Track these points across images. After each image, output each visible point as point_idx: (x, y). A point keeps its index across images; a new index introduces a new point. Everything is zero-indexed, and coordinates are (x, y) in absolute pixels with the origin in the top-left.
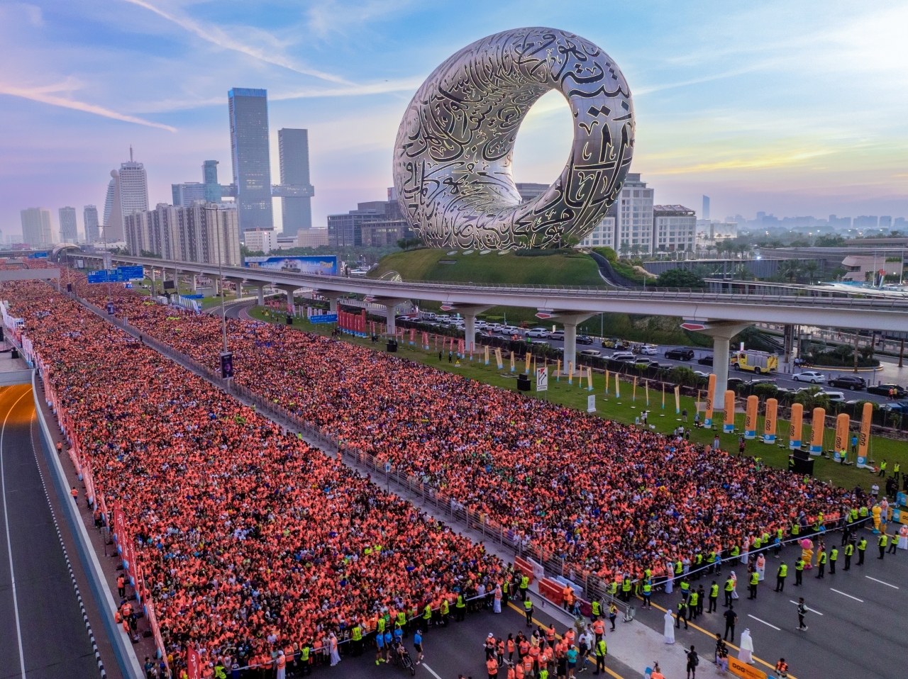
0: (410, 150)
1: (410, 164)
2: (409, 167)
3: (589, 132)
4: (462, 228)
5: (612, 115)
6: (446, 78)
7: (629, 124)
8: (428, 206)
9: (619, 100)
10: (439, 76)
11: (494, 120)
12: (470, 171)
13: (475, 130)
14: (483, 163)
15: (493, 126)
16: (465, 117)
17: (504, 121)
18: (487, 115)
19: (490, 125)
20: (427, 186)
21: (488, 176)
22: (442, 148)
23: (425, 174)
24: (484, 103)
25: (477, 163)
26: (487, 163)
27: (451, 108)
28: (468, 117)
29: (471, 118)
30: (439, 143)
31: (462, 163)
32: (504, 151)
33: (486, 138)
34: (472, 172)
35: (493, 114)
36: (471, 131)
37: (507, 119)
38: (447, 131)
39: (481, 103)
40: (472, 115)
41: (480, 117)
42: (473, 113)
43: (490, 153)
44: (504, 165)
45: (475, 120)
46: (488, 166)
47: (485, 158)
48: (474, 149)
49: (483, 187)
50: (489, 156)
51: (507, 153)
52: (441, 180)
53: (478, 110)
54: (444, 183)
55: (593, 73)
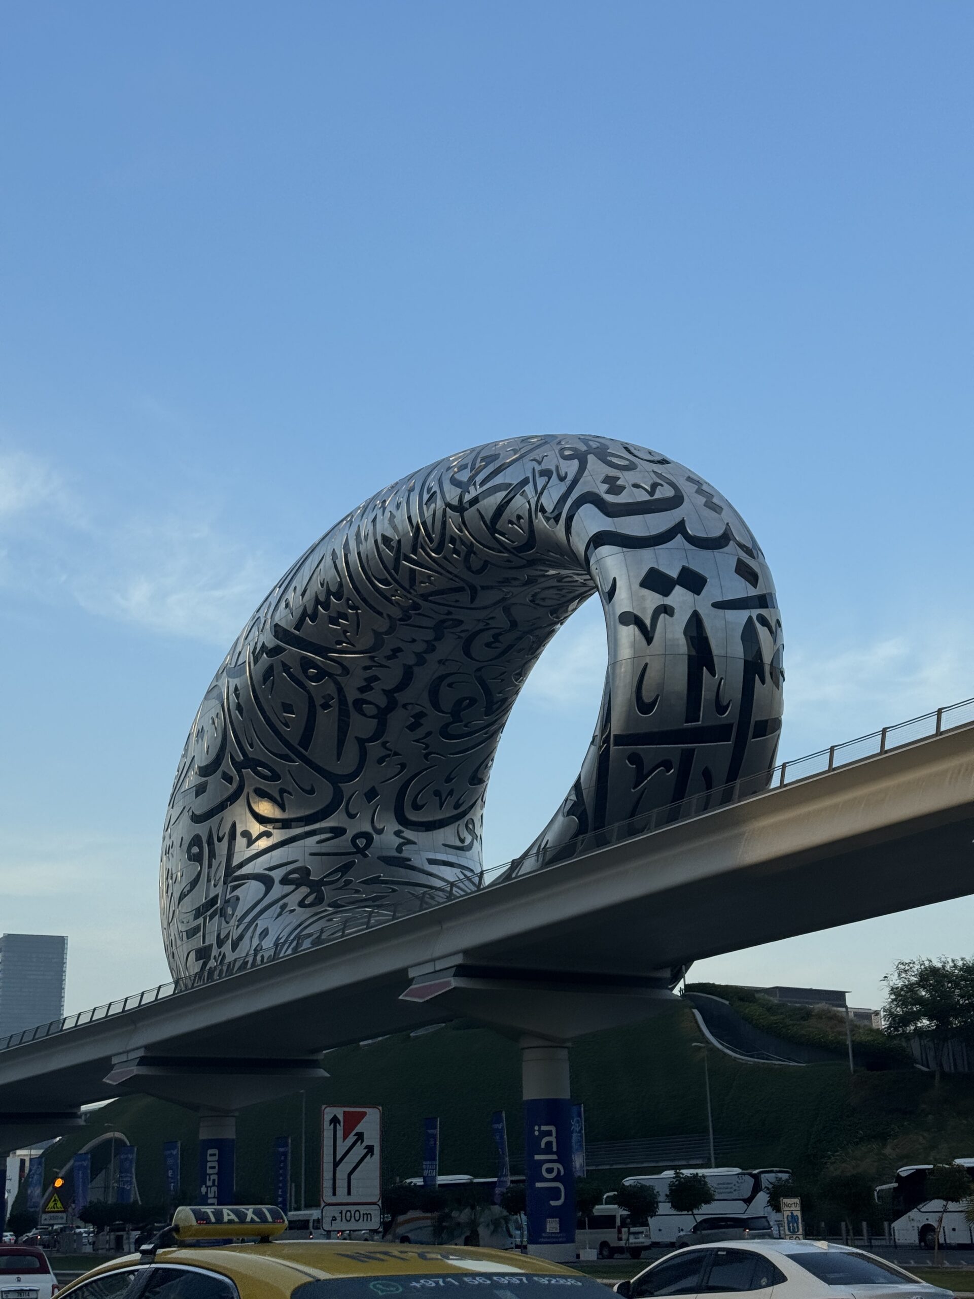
0: (199, 805)
1: (196, 839)
2: (195, 850)
3: (649, 640)
5: (712, 593)
6: (289, 594)
7: (764, 622)
8: (235, 946)
9: (728, 557)
10: (275, 597)
11: (421, 715)
12: (361, 852)
13: (371, 740)
14: (398, 834)
15: (420, 732)
16: (343, 701)
17: (448, 718)
18: (401, 697)
19: (412, 728)
20: (237, 893)
21: (413, 868)
22: (282, 791)
23: (235, 863)
24: (389, 658)
25: (380, 832)
26: (409, 834)
27: (302, 678)
28: (350, 701)
29: (358, 703)
30: (275, 777)
31: (338, 832)
32: (457, 806)
33: (403, 766)
34: (366, 856)
35: (417, 693)
36: (361, 742)
37: (456, 714)
38: (295, 742)
39: (380, 656)
40: (359, 696)
41: (383, 702)
42: (362, 690)
43: (416, 807)
44: (459, 844)
45: (369, 709)
46: (410, 842)
47: (403, 821)
48: (371, 794)
49: (394, 891)
50: (412, 816)
51: (464, 814)
52: (277, 875)
53: (376, 678)
54: (285, 881)
55: (652, 493)
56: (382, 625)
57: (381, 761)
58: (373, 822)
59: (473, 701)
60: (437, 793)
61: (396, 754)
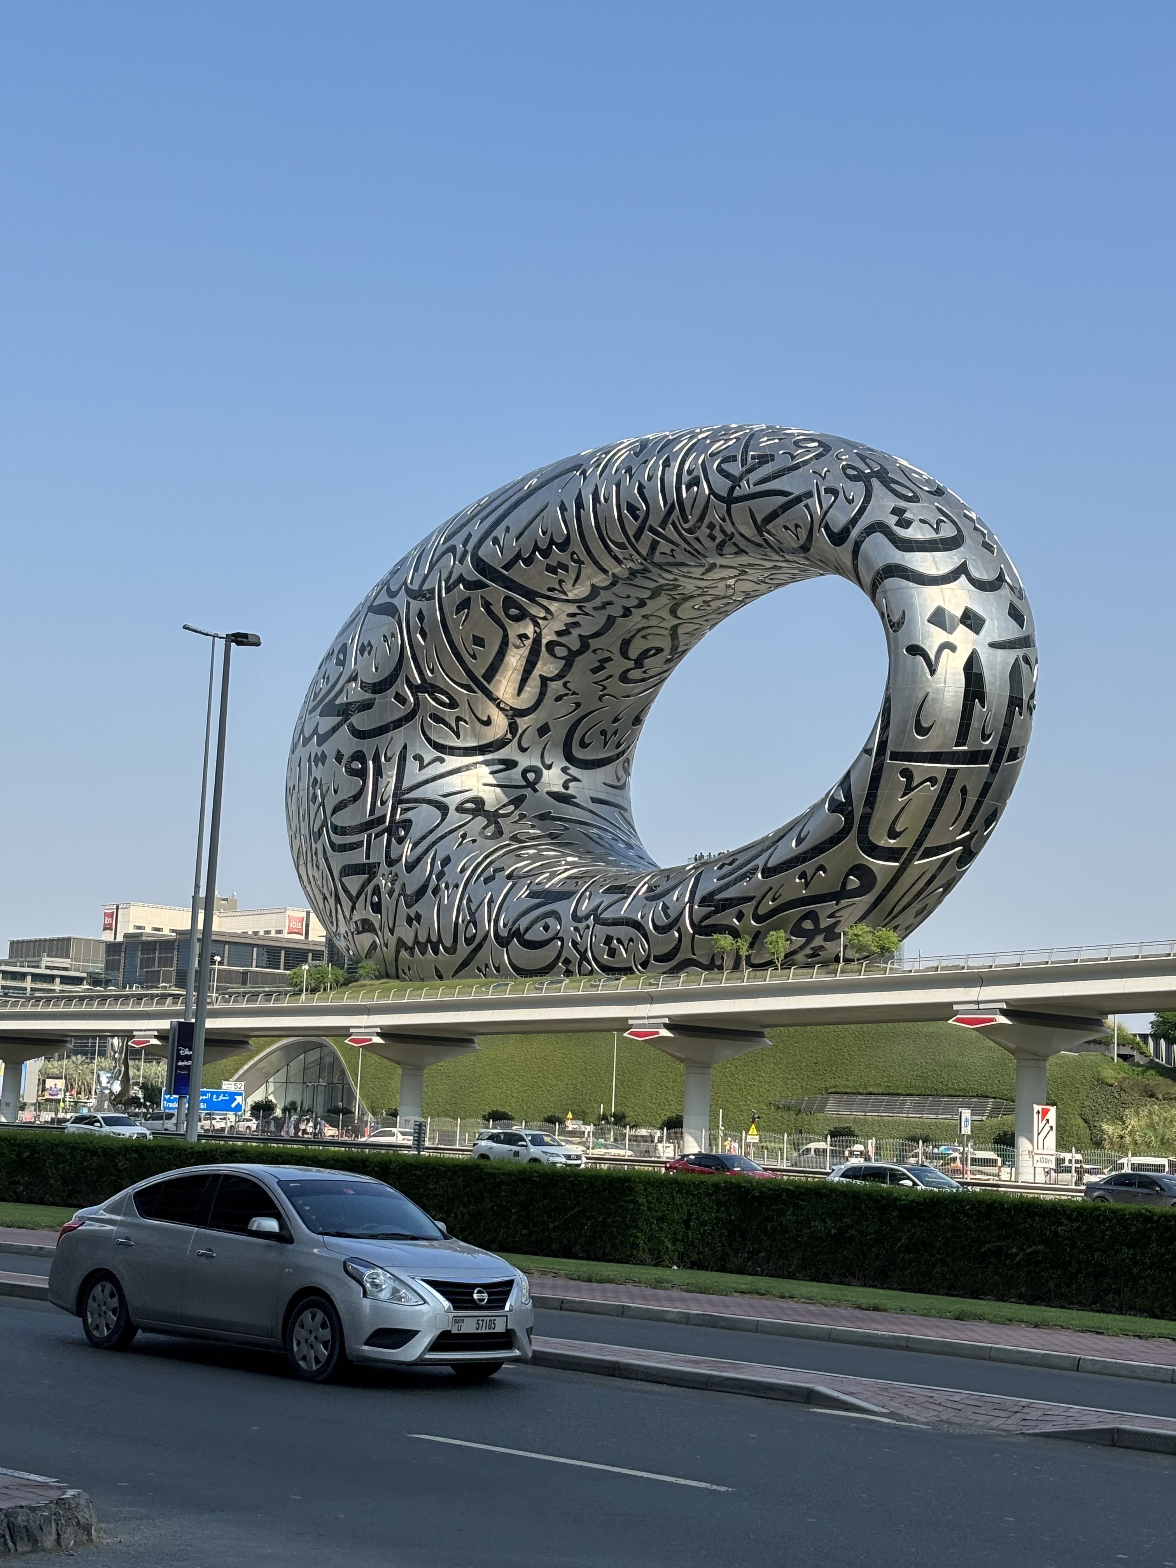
0: (360, 721)
1: (359, 756)
2: (356, 765)
4: (523, 923)
5: (988, 633)
6: (499, 532)
7: (1027, 661)
8: (410, 867)
9: (1002, 599)
10: (477, 529)
11: (609, 659)
12: (532, 785)
13: (552, 679)
14: (564, 770)
15: (602, 674)
16: (537, 641)
17: (631, 664)
18: (594, 643)
19: (595, 671)
20: (409, 815)
21: (577, 805)
22: (458, 719)
23: (406, 784)
24: (595, 609)
25: (549, 767)
26: (574, 771)
27: (501, 614)
28: (544, 641)
29: (551, 645)
30: (453, 704)
31: (510, 764)
32: (618, 745)
33: (578, 705)
34: (536, 791)
35: (610, 642)
36: (544, 680)
37: (639, 663)
38: (479, 673)
39: (589, 606)
40: (555, 638)
41: (575, 646)
42: (559, 633)
43: (583, 745)
44: (616, 783)
45: (560, 651)
46: (576, 779)
47: (569, 757)
48: (543, 730)
49: (566, 829)
50: (578, 753)
51: (623, 752)
52: (453, 802)
53: (576, 624)
54: (460, 809)
55: (937, 531)
56: (601, 580)
57: (559, 699)
58: (542, 756)
59: (659, 650)
60: (603, 733)
61: (574, 693)
